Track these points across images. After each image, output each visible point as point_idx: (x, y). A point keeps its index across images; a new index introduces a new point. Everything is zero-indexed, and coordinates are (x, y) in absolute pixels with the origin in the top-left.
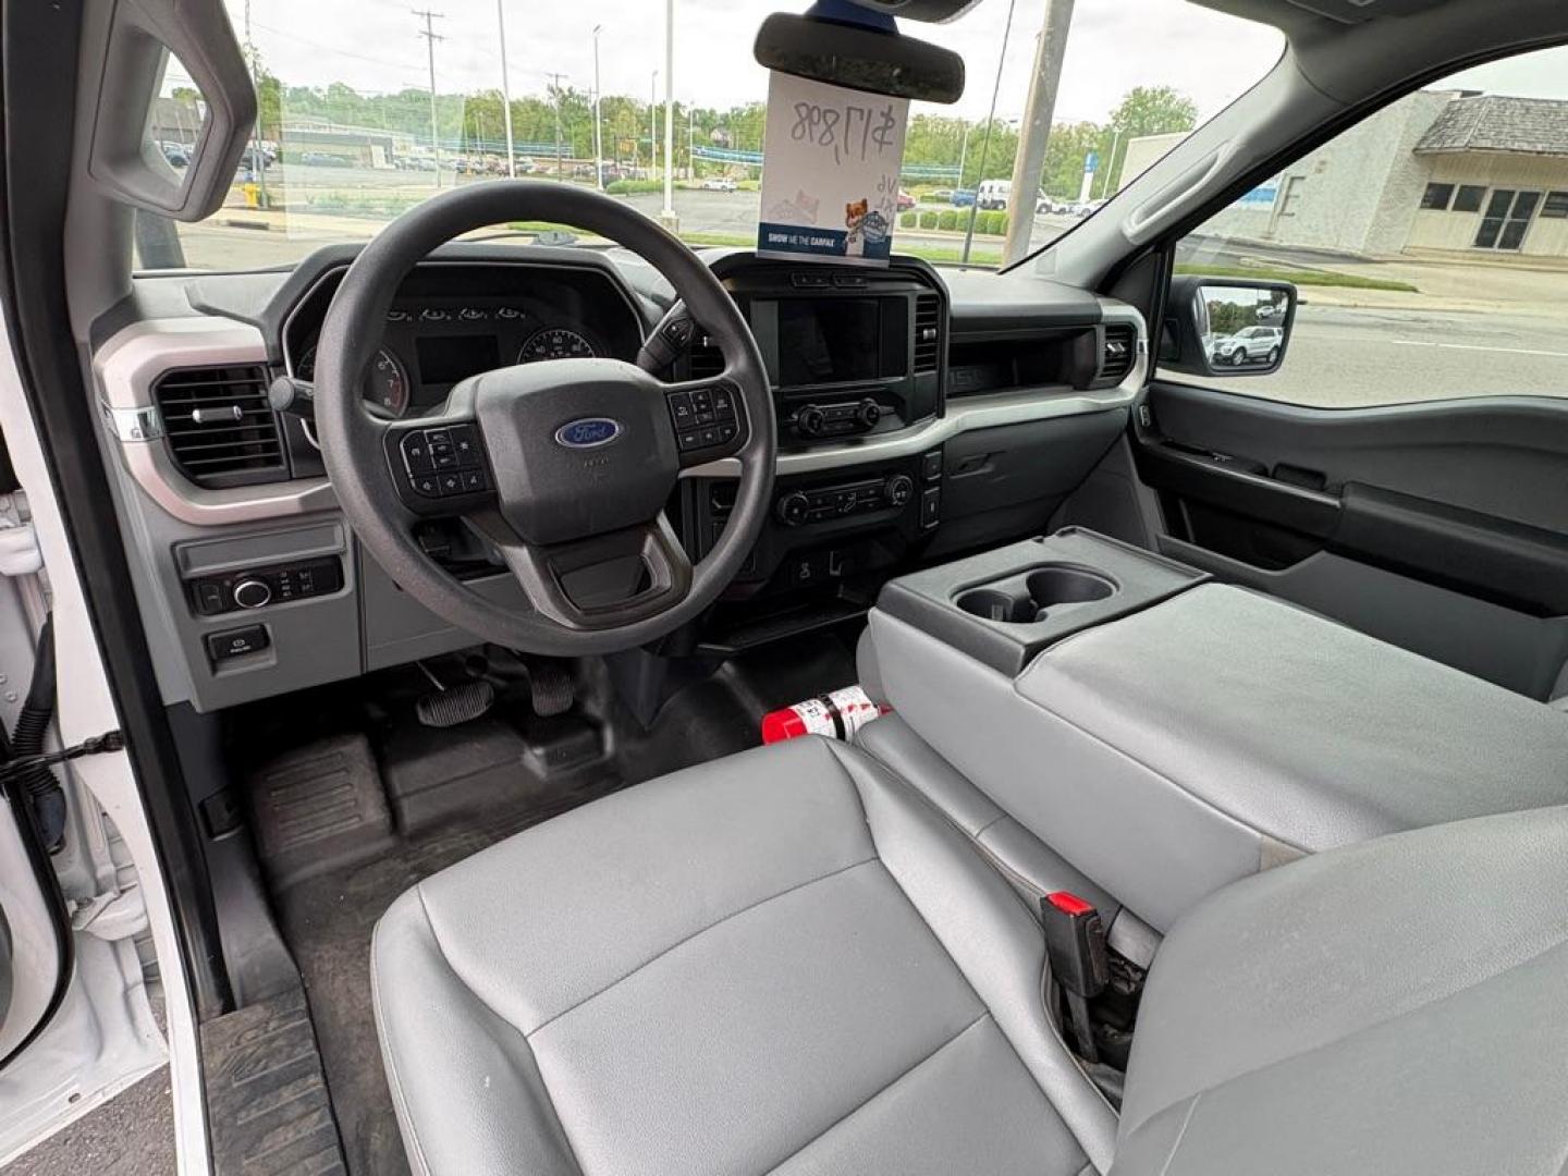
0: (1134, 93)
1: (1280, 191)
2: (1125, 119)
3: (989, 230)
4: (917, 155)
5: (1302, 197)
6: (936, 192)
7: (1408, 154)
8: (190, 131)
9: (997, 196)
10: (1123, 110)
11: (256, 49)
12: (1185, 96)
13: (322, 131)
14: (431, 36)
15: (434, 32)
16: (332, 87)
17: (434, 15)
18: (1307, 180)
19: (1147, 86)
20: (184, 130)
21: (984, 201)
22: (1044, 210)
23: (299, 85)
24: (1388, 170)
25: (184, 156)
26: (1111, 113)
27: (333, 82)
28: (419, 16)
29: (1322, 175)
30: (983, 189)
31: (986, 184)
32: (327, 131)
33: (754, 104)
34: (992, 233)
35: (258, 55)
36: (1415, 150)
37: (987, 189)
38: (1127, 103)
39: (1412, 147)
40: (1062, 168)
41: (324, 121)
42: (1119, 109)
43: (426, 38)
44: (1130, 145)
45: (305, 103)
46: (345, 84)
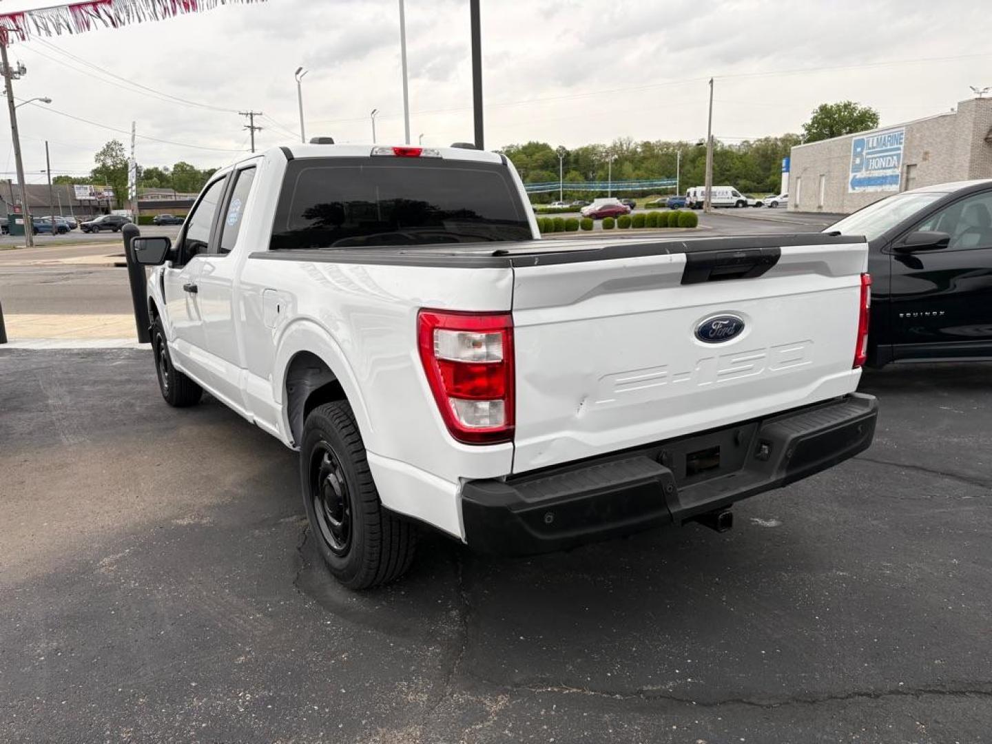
0: (821, 110)
1: (902, 176)
2: (816, 129)
3: (669, 224)
4: (646, 172)
5: (917, 179)
6: (658, 200)
7: (981, 142)
8: (68, 207)
9: (700, 199)
10: (813, 123)
11: (121, 145)
12: (863, 107)
13: (169, 200)
14: (252, 128)
15: (255, 125)
16: (176, 166)
17: (255, 114)
18: (918, 166)
19: (831, 103)
20: (63, 207)
21: (691, 203)
22: (741, 205)
23: (151, 167)
24: (969, 155)
25: (67, 226)
26: (803, 126)
27: (177, 162)
28: (245, 116)
29: (927, 162)
30: (689, 193)
31: (691, 190)
32: (173, 199)
33: (509, 147)
34: (672, 226)
35: (123, 149)
36: (986, 139)
37: (692, 195)
38: (815, 117)
39: (984, 137)
40: (772, 171)
41: (170, 192)
42: (810, 122)
43: (249, 131)
44: (792, 151)
45: (155, 179)
46: (187, 163)
